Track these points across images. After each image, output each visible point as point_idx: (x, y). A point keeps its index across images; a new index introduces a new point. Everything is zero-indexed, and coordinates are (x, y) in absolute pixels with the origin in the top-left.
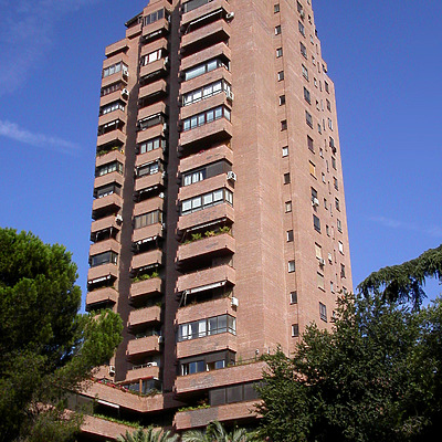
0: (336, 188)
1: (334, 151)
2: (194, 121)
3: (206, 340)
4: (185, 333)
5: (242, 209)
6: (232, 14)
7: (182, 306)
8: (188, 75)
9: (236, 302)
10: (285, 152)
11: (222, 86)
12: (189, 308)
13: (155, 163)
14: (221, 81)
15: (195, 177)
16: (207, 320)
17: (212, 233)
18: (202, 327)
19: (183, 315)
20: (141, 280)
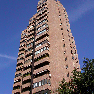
0: (77, 58)
1: (76, 51)
2: (39, 34)
3: (41, 87)
4: (35, 86)
5: (52, 51)
6: (49, 12)
7: (34, 78)
8: (38, 25)
9: (50, 75)
10: (63, 40)
11: (46, 25)
12: (36, 79)
13: (30, 48)
14: (46, 24)
15: (39, 46)
16: (41, 81)
17: (43, 58)
18: (40, 84)
19: (35, 81)
20: (25, 76)
